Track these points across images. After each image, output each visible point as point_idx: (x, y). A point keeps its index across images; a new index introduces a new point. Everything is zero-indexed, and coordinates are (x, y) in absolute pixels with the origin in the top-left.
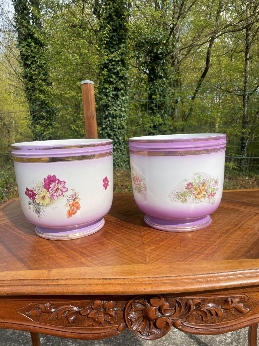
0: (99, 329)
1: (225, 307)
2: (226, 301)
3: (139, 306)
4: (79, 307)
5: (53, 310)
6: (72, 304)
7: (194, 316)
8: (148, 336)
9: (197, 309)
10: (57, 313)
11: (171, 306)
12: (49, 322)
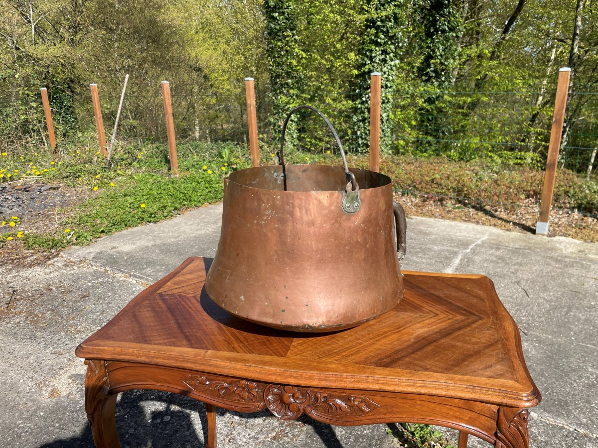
0: (244, 404)
1: (349, 404)
2: (349, 400)
3: (276, 390)
4: (229, 384)
5: (208, 383)
6: (223, 381)
7: (321, 406)
8: (283, 416)
9: (324, 402)
10: (210, 385)
11: (302, 395)
12: (204, 392)
